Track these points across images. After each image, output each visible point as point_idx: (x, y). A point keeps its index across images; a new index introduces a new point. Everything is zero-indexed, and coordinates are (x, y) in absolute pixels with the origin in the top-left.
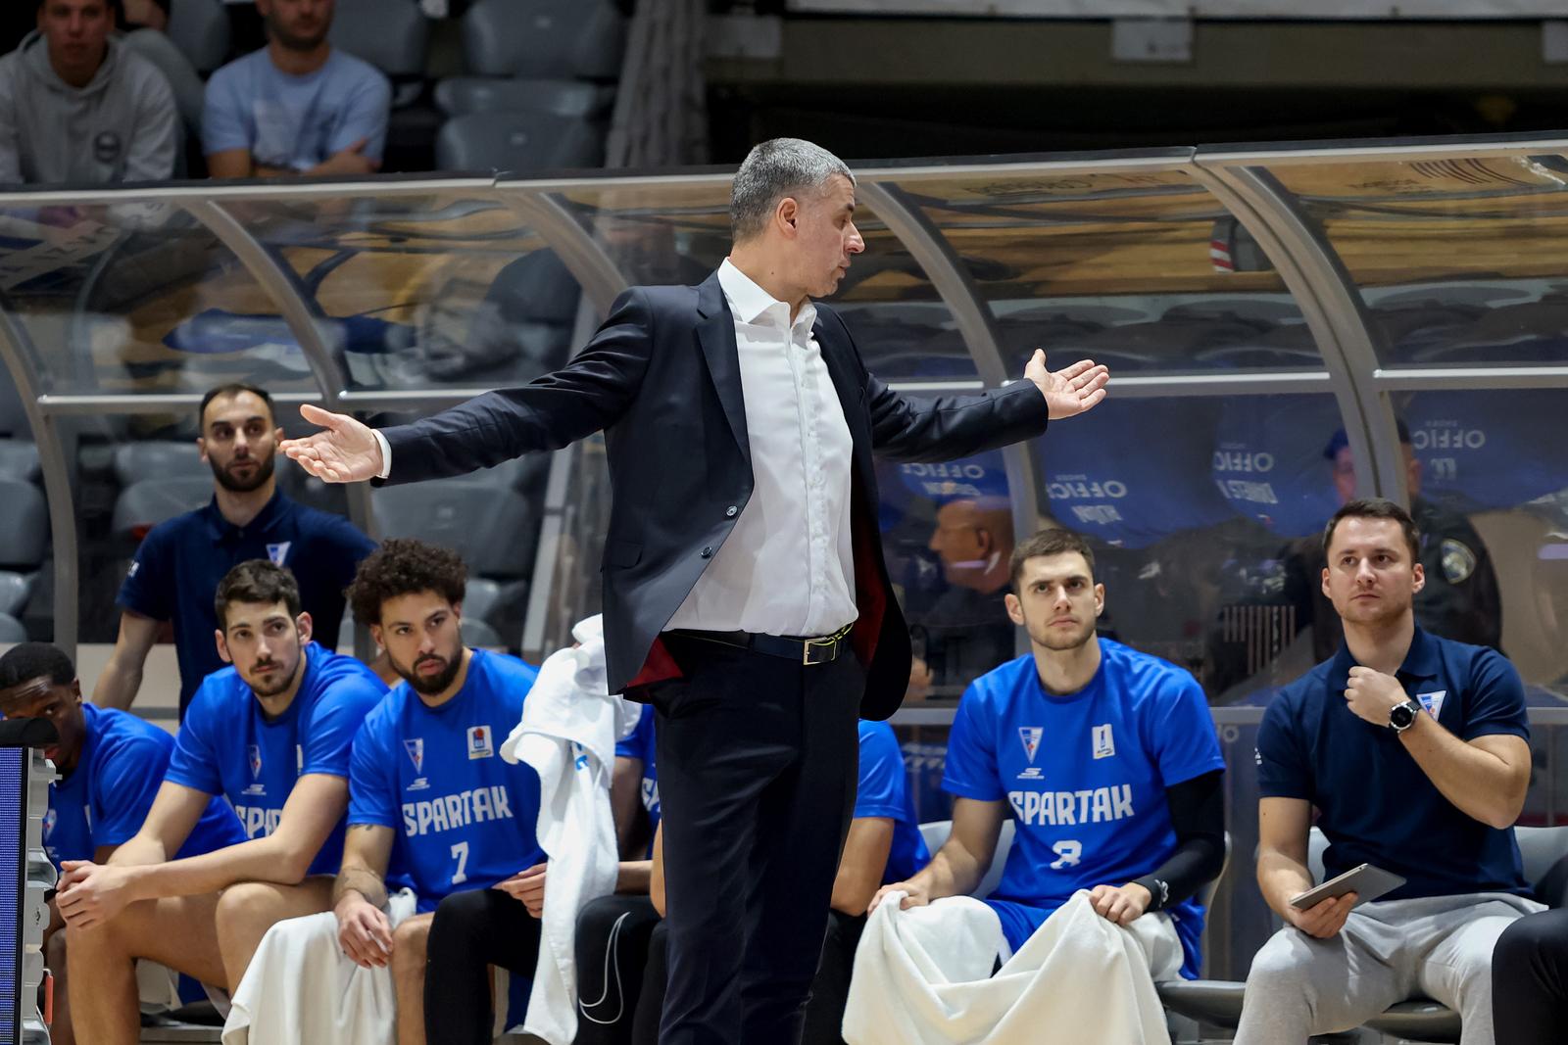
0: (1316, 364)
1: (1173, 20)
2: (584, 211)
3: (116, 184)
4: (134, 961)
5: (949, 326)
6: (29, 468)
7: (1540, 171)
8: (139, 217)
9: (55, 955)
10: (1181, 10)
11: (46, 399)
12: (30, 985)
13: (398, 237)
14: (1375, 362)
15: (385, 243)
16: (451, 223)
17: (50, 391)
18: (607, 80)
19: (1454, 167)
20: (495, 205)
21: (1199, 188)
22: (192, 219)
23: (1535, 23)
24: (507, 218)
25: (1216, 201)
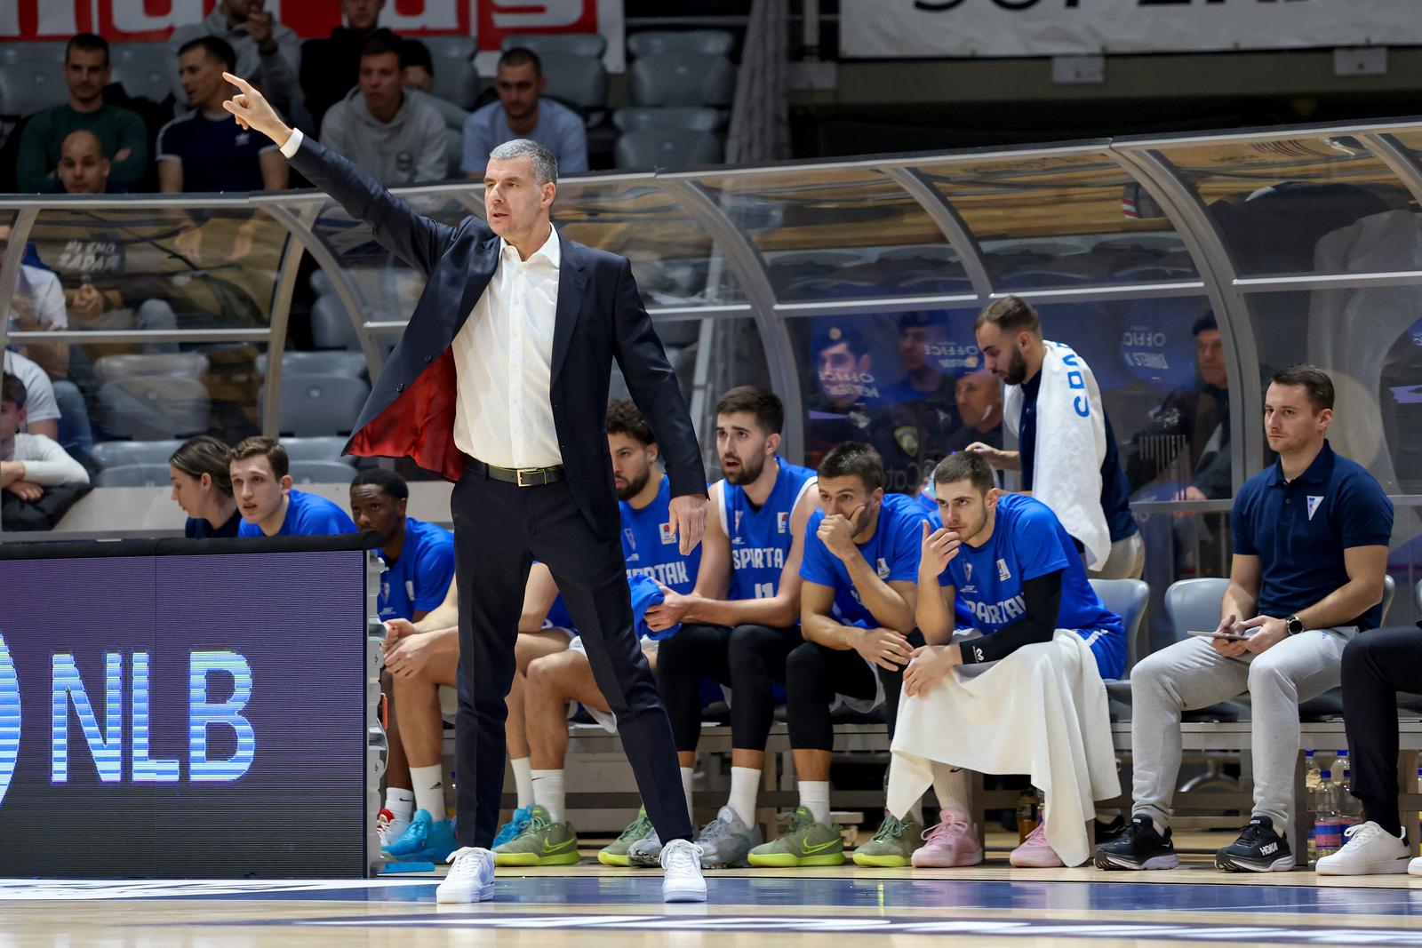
0: (1195, 276)
1: (1091, 56)
2: (713, 192)
3: (410, 184)
4: (437, 686)
5: (952, 259)
6: (359, 368)
7: (1338, 147)
8: (426, 205)
9: (387, 683)
10: (1096, 49)
11: (369, 324)
12: (373, 705)
13: (593, 212)
14: (1234, 275)
15: (585, 217)
16: (627, 203)
17: (372, 320)
18: (725, 106)
19: (1279, 146)
20: (656, 189)
21: (1115, 165)
22: (460, 205)
23: (1328, 50)
24: (664, 198)
25: (1126, 173)
